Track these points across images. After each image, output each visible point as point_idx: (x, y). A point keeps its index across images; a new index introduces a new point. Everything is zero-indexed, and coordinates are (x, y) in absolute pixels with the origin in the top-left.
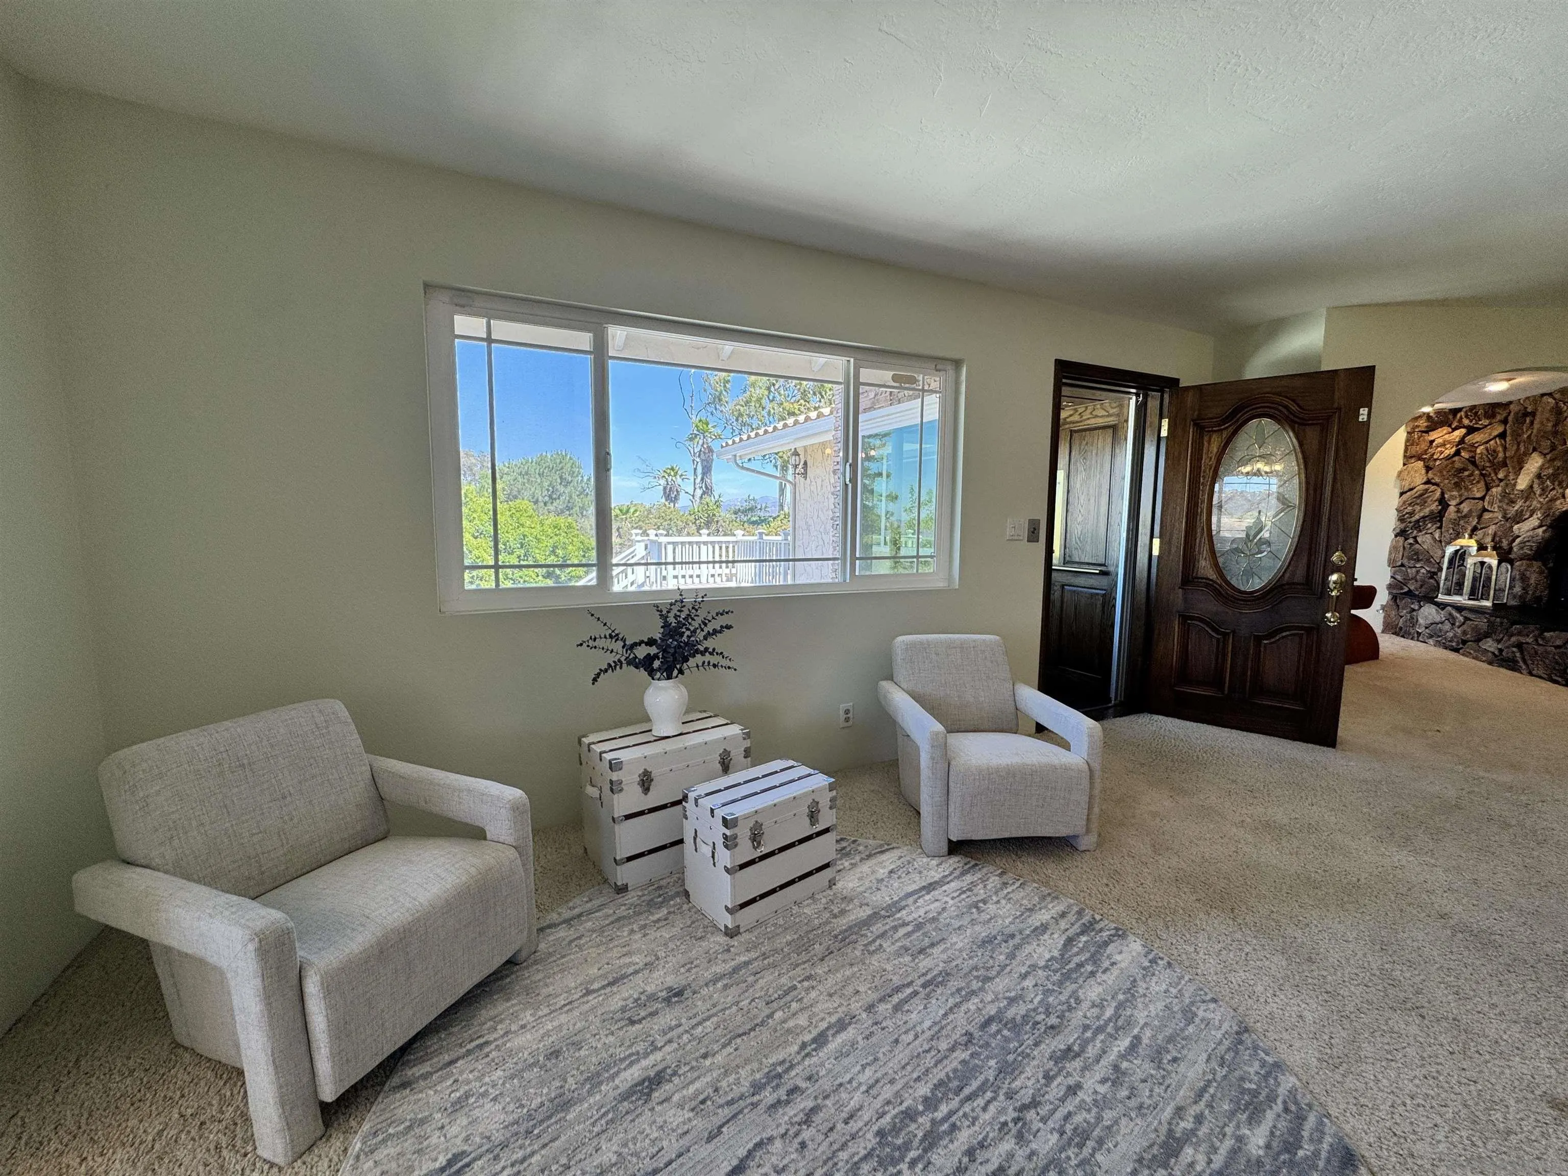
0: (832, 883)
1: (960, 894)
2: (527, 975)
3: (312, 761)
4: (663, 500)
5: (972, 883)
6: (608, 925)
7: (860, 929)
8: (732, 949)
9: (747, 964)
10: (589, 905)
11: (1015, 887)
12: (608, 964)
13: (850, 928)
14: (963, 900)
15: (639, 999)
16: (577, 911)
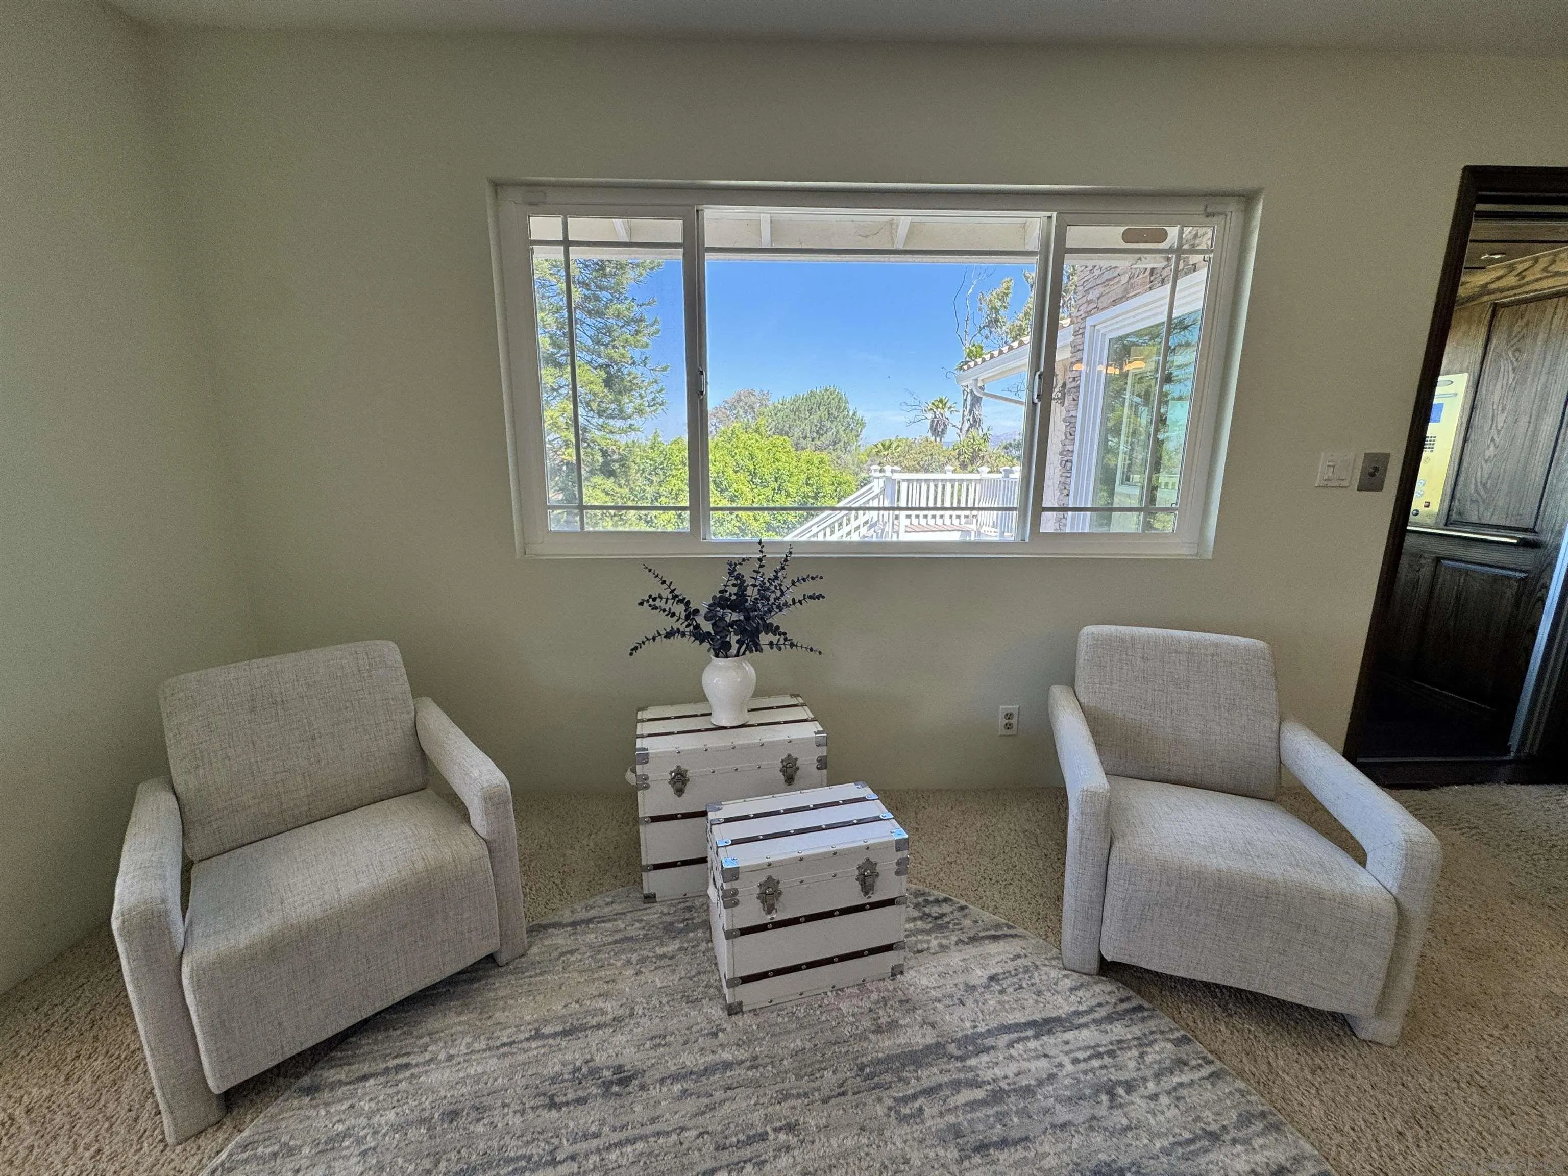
0: (897, 971)
1: (1090, 1058)
2: (497, 985)
3: (348, 704)
4: (930, 434)
5: (1120, 1042)
6: (609, 944)
7: (904, 1066)
8: (720, 1034)
9: (727, 1066)
10: (607, 910)
11: (1196, 1076)
12: (577, 1002)
13: (889, 1059)
14: (1092, 1070)
15: (580, 1069)
16: (592, 913)
